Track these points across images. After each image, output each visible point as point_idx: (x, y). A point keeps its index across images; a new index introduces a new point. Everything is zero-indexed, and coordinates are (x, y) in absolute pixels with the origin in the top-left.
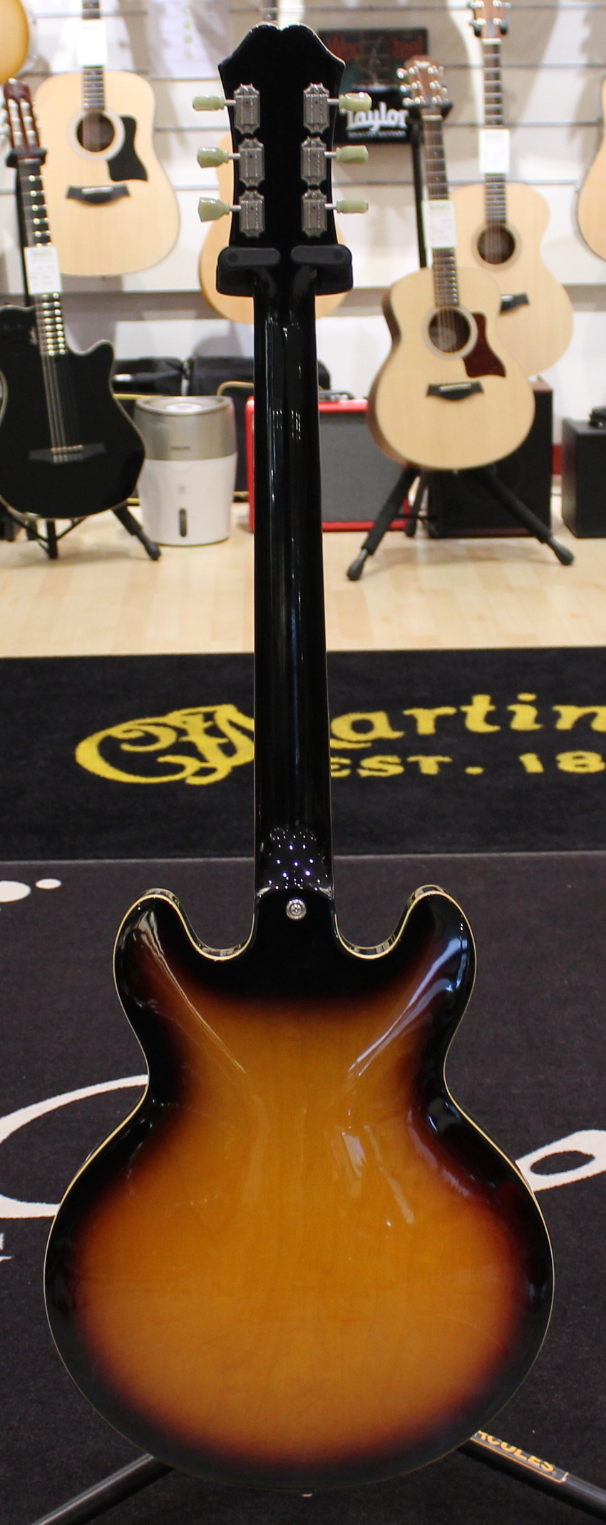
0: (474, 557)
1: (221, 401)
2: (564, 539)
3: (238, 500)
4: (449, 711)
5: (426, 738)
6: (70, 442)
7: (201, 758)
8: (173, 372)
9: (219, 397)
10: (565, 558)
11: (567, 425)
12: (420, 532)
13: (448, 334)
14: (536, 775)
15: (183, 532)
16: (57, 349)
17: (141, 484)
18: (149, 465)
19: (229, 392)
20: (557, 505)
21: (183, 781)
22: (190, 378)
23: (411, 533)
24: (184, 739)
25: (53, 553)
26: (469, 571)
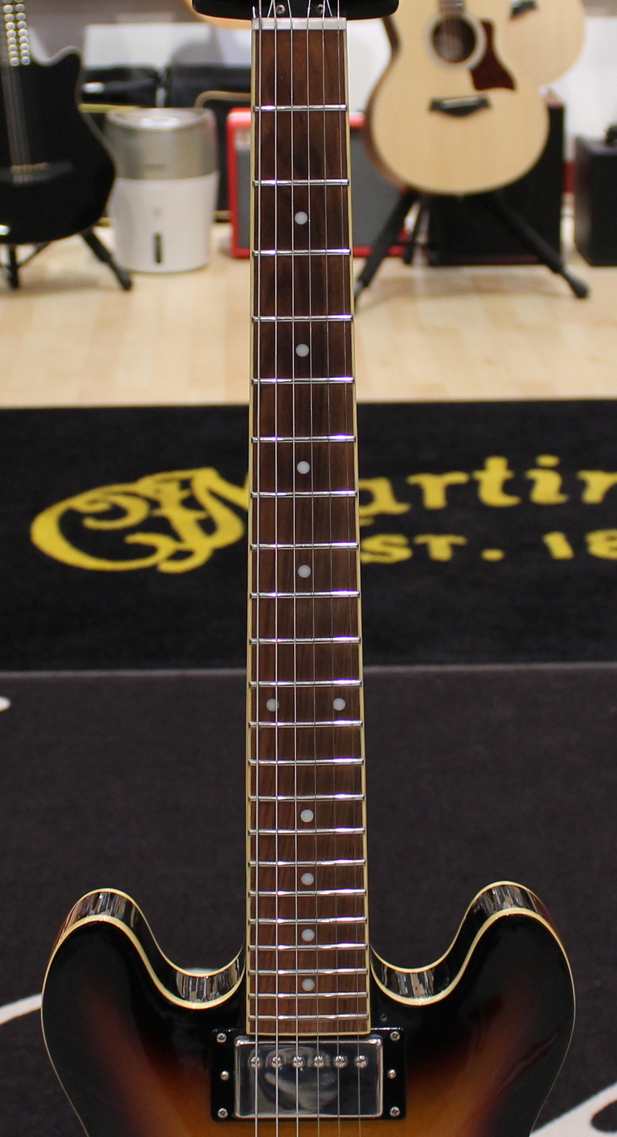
0: (479, 289)
1: (200, 113)
2: (578, 269)
3: (219, 221)
4: (458, 478)
5: (435, 513)
6: (34, 160)
7: (175, 536)
8: (147, 81)
9: (197, 109)
10: (580, 291)
11: (581, 144)
12: (419, 258)
13: (452, 44)
14: (563, 562)
15: (158, 258)
16: (20, 57)
17: (113, 205)
18: (121, 186)
19: (210, 104)
20: (568, 229)
21: (153, 569)
22: (168, 87)
23: (408, 260)
24: (158, 513)
25: (14, 282)
26: (474, 305)
